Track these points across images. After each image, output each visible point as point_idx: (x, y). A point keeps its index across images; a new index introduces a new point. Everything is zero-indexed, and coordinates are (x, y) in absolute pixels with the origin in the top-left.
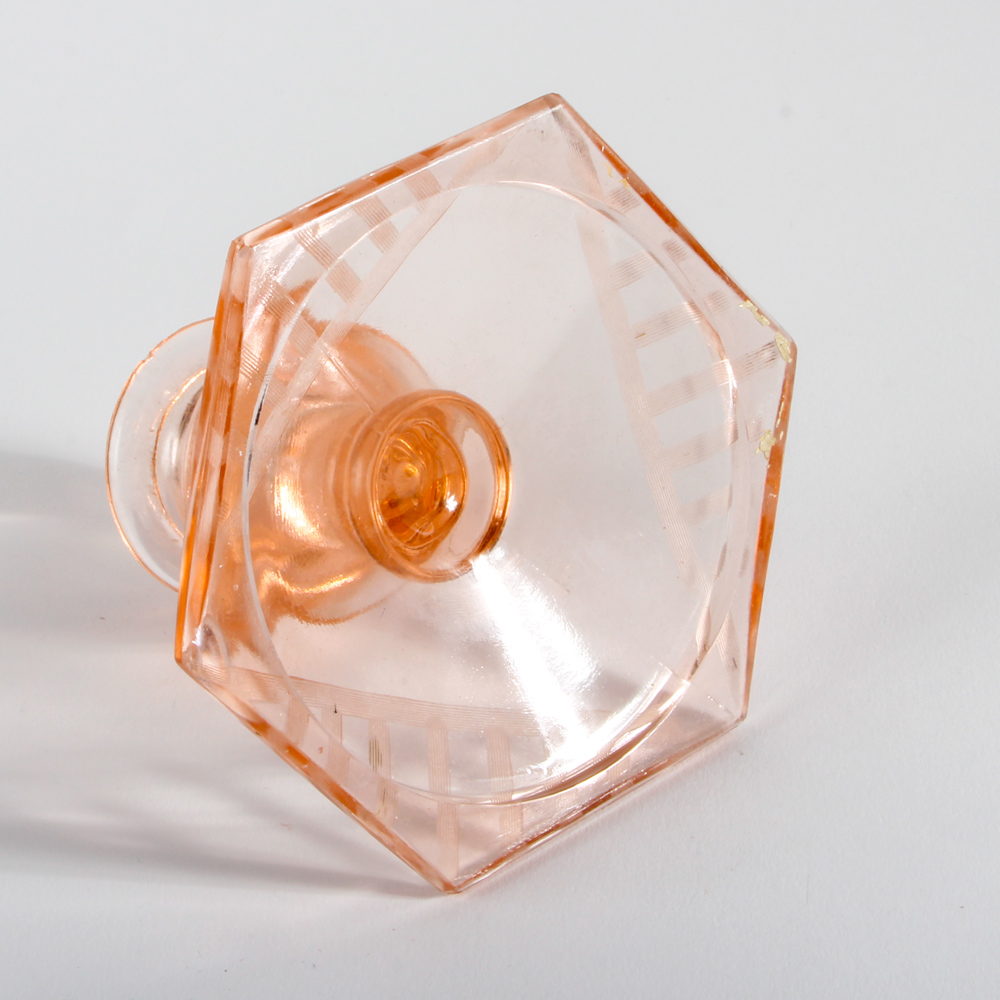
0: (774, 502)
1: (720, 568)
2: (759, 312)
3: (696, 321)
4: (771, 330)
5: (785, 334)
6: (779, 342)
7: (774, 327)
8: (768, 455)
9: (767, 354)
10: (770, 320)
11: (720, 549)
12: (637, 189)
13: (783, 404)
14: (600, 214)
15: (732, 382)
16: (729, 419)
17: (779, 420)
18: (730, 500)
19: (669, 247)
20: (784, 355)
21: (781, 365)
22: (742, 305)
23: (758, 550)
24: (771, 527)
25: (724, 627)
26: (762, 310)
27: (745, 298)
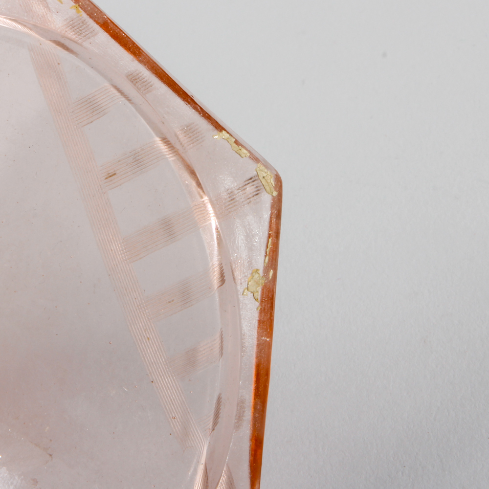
0: (269, 346)
1: (215, 423)
2: (236, 142)
3: (171, 158)
4: (250, 162)
5: (267, 166)
6: (262, 174)
7: (255, 159)
8: (259, 295)
9: (250, 189)
10: (249, 152)
11: (215, 401)
12: (91, 16)
13: (270, 240)
14: (54, 45)
15: (213, 222)
16: (215, 261)
17: (267, 258)
18: (222, 348)
19: (134, 79)
20: (268, 189)
21: (266, 199)
22: (217, 136)
23: (255, 399)
24: (267, 374)
25: (223, 479)
26: (239, 140)
27: (219, 127)
